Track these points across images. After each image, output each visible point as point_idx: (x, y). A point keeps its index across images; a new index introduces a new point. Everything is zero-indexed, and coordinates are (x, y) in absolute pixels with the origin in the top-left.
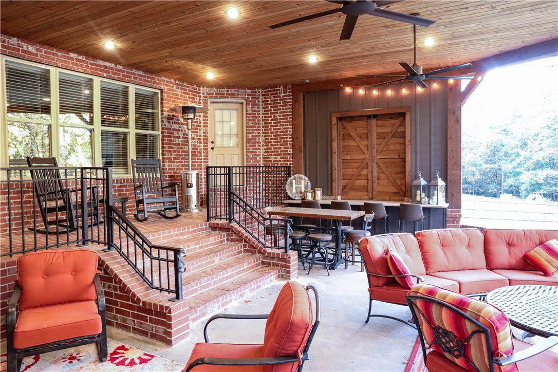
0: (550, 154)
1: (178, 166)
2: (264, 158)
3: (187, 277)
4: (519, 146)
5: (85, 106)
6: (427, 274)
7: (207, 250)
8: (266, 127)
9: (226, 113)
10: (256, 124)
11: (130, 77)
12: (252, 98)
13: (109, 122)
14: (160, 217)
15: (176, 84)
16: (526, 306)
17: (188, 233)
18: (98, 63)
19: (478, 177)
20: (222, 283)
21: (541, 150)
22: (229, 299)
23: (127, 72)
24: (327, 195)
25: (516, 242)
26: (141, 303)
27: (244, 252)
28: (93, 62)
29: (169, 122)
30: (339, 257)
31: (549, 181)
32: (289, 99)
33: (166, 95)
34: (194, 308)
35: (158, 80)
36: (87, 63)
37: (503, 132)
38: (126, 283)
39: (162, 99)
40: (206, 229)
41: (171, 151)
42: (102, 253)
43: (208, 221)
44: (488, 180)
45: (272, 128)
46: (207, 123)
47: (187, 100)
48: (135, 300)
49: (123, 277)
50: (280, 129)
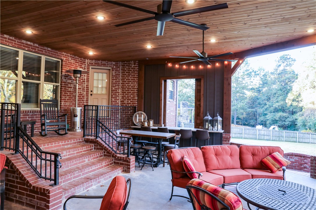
0: (282, 104)
1: (70, 104)
2: (121, 101)
3: (66, 171)
4: (266, 100)
5: (13, 67)
6: (207, 171)
7: (81, 154)
8: (123, 83)
9: (100, 75)
10: (117, 82)
11: (43, 51)
12: (115, 67)
13: (32, 77)
14: (55, 134)
15: (71, 57)
16: (258, 191)
17: (71, 144)
18: (22, 42)
19: (245, 116)
20: (88, 174)
21: (277, 102)
22: (91, 184)
23: (41, 48)
24: (156, 124)
25: (257, 153)
26: (32, 187)
27: (104, 156)
28: (19, 41)
29: (65, 79)
30: (160, 160)
31: (281, 119)
32: (137, 68)
33: (64, 62)
34: (67, 190)
35: (60, 54)
36: (15, 41)
37: (258, 91)
38: (24, 175)
39: (62, 65)
40: (82, 142)
41: (66, 95)
42: (10, 155)
43: (84, 137)
44: (250, 118)
45: (127, 84)
46: (89, 80)
47: (77, 66)
48: (28, 185)
49: (22, 170)
50: (131, 85)
